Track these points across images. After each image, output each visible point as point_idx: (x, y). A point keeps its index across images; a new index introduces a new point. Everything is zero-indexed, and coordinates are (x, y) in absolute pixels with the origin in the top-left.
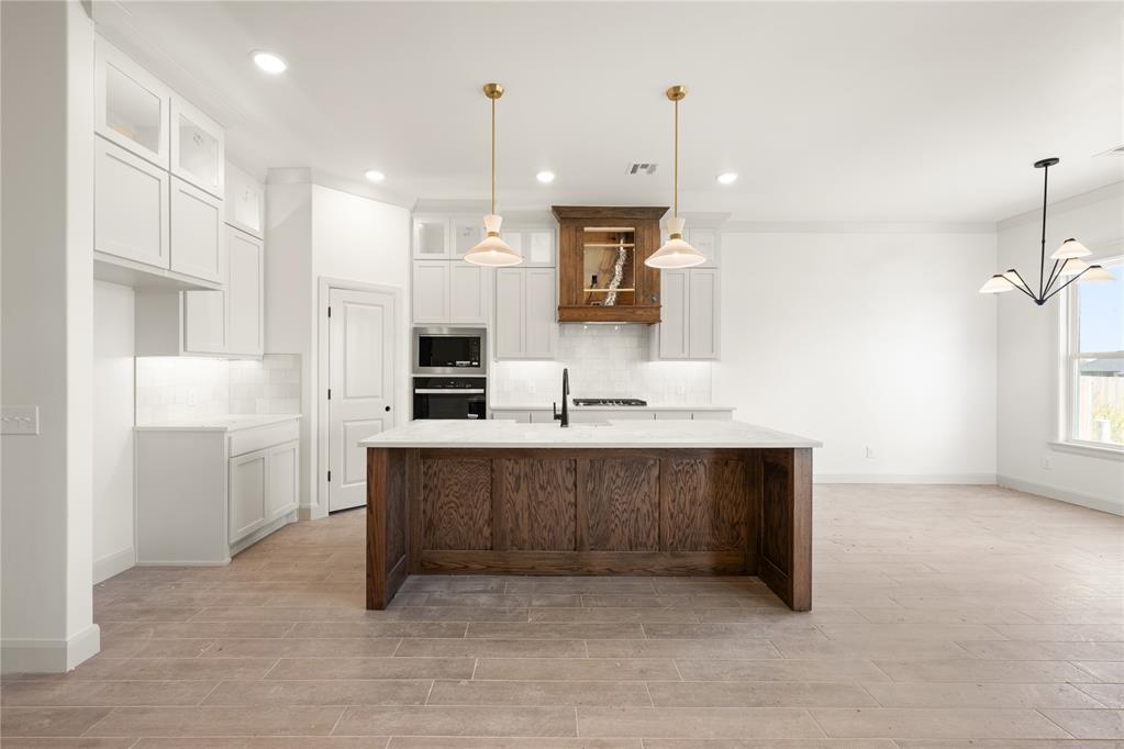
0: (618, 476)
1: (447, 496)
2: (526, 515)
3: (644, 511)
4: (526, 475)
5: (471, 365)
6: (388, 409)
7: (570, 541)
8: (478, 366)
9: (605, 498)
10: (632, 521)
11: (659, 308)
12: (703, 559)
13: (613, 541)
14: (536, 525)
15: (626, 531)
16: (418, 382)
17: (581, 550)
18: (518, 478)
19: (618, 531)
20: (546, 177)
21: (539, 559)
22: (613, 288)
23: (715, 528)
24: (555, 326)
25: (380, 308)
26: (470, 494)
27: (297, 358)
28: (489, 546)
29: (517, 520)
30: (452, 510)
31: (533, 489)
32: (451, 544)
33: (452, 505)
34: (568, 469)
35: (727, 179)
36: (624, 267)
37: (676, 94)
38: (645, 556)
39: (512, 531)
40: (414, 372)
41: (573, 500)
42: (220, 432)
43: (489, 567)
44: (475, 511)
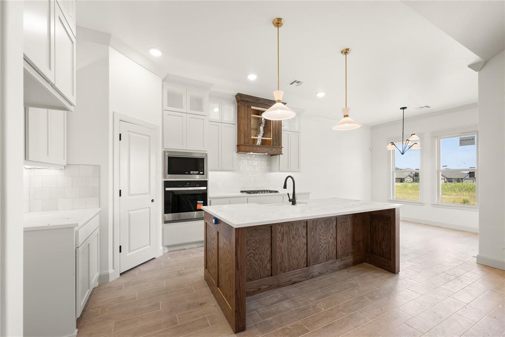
0: (322, 227)
1: (249, 250)
2: (286, 254)
3: (331, 242)
4: (286, 232)
5: (199, 174)
6: (152, 201)
7: (304, 262)
8: (203, 174)
9: (318, 238)
10: (327, 248)
11: (281, 148)
12: (350, 259)
13: (321, 259)
14: (291, 258)
15: (325, 253)
16: (167, 184)
17: (309, 266)
18: (283, 234)
19: (322, 254)
20: (252, 77)
21: (292, 275)
22: (260, 137)
23: (353, 245)
24: (235, 154)
25: (148, 137)
26: (260, 247)
27: (97, 168)
28: (270, 274)
29: (283, 257)
30: (251, 258)
31: (290, 239)
32: (251, 278)
33: (252, 255)
34: (304, 227)
35: (321, 95)
36: (264, 128)
37: (346, 52)
38: (332, 263)
39: (280, 263)
40: (165, 177)
41: (306, 242)
42: (70, 228)
43: (270, 286)
44: (263, 256)
